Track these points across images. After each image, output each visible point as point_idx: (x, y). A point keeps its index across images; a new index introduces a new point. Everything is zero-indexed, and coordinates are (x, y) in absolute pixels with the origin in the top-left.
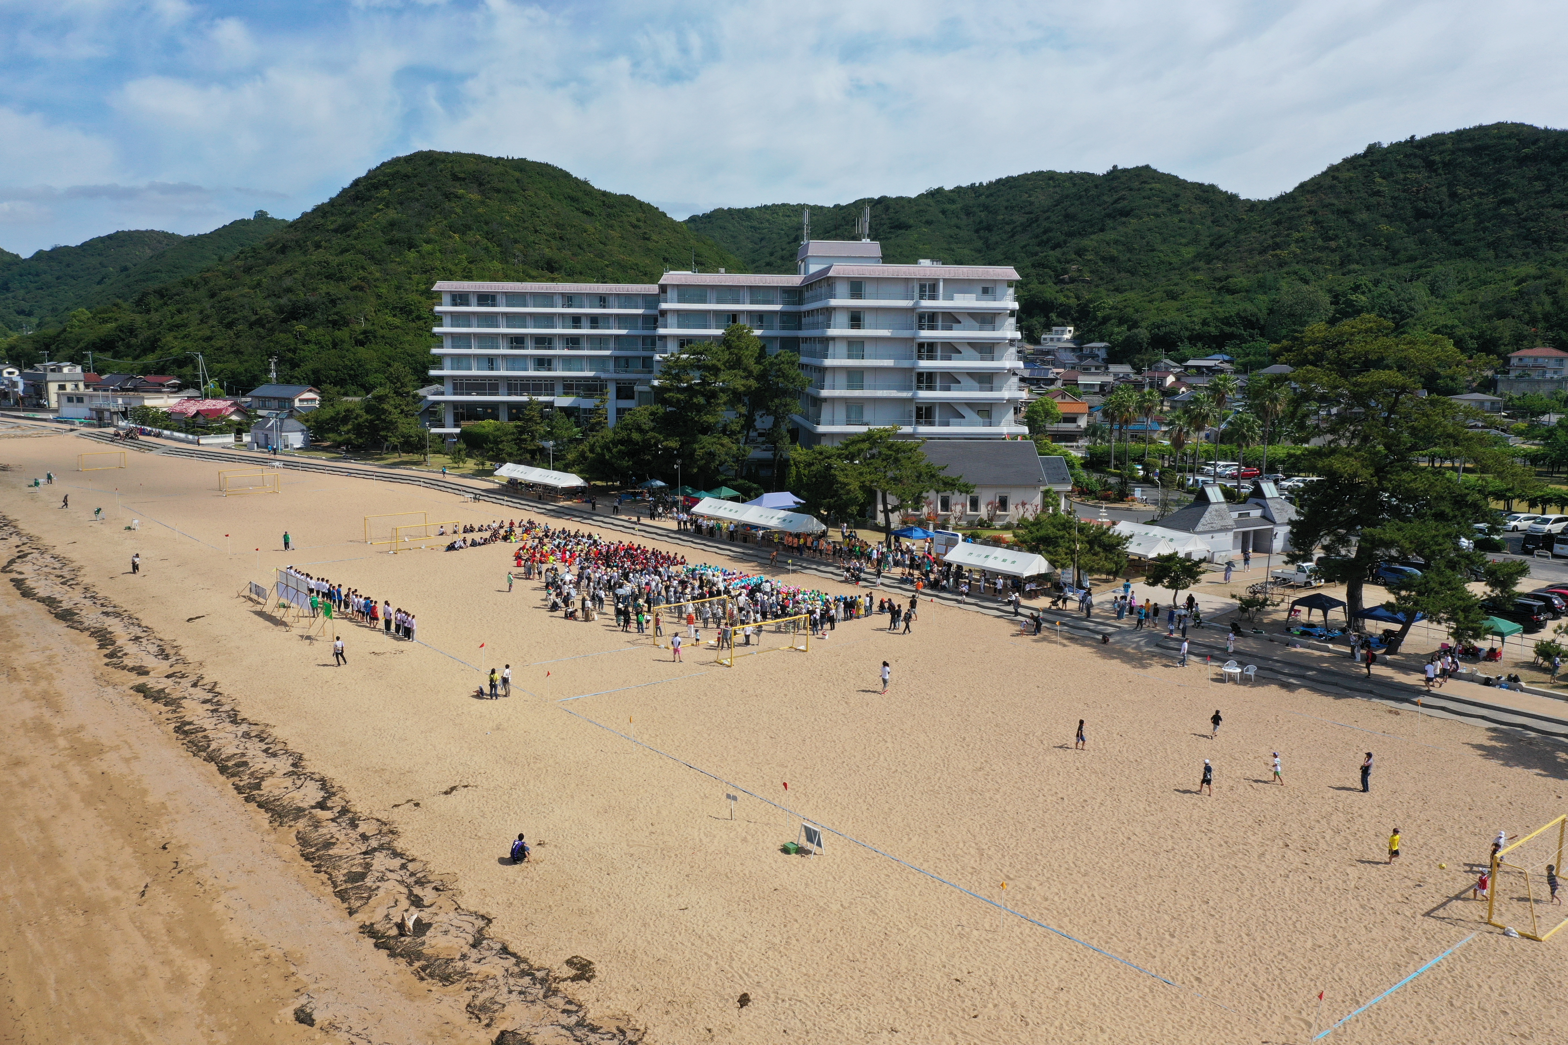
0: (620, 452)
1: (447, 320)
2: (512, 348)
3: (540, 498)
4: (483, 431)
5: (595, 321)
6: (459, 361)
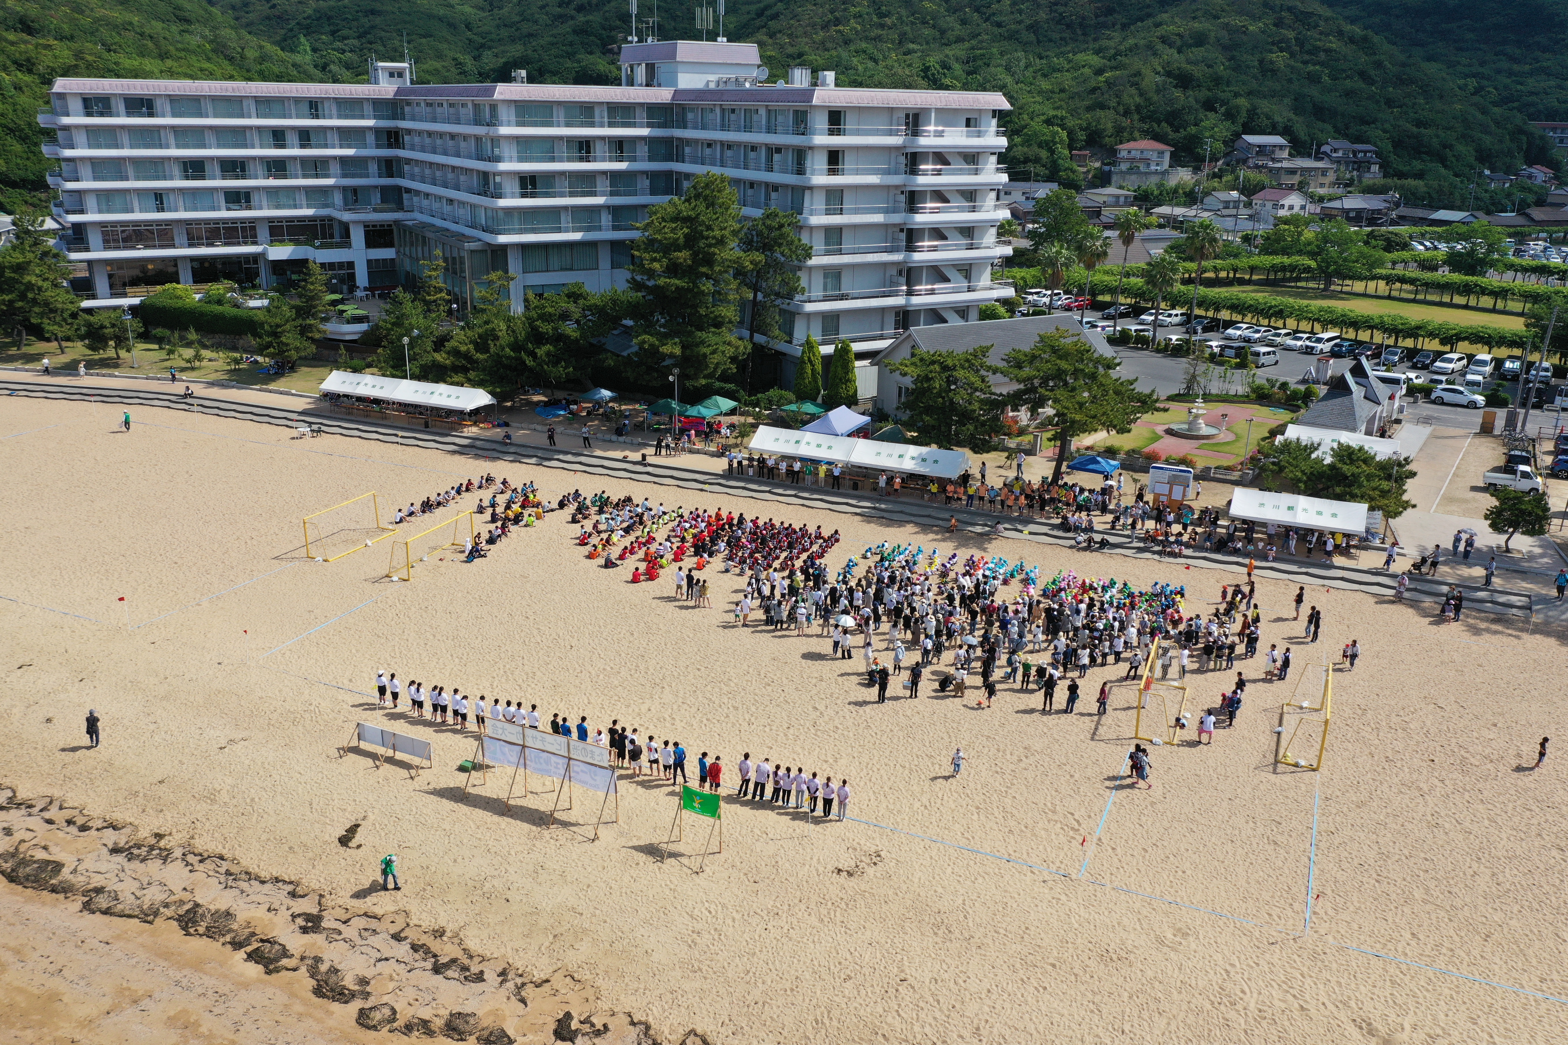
0: (548, 354)
1: (80, 138)
2: (187, 178)
3: (427, 425)
4: (180, 303)
5: (305, 137)
6: (106, 199)
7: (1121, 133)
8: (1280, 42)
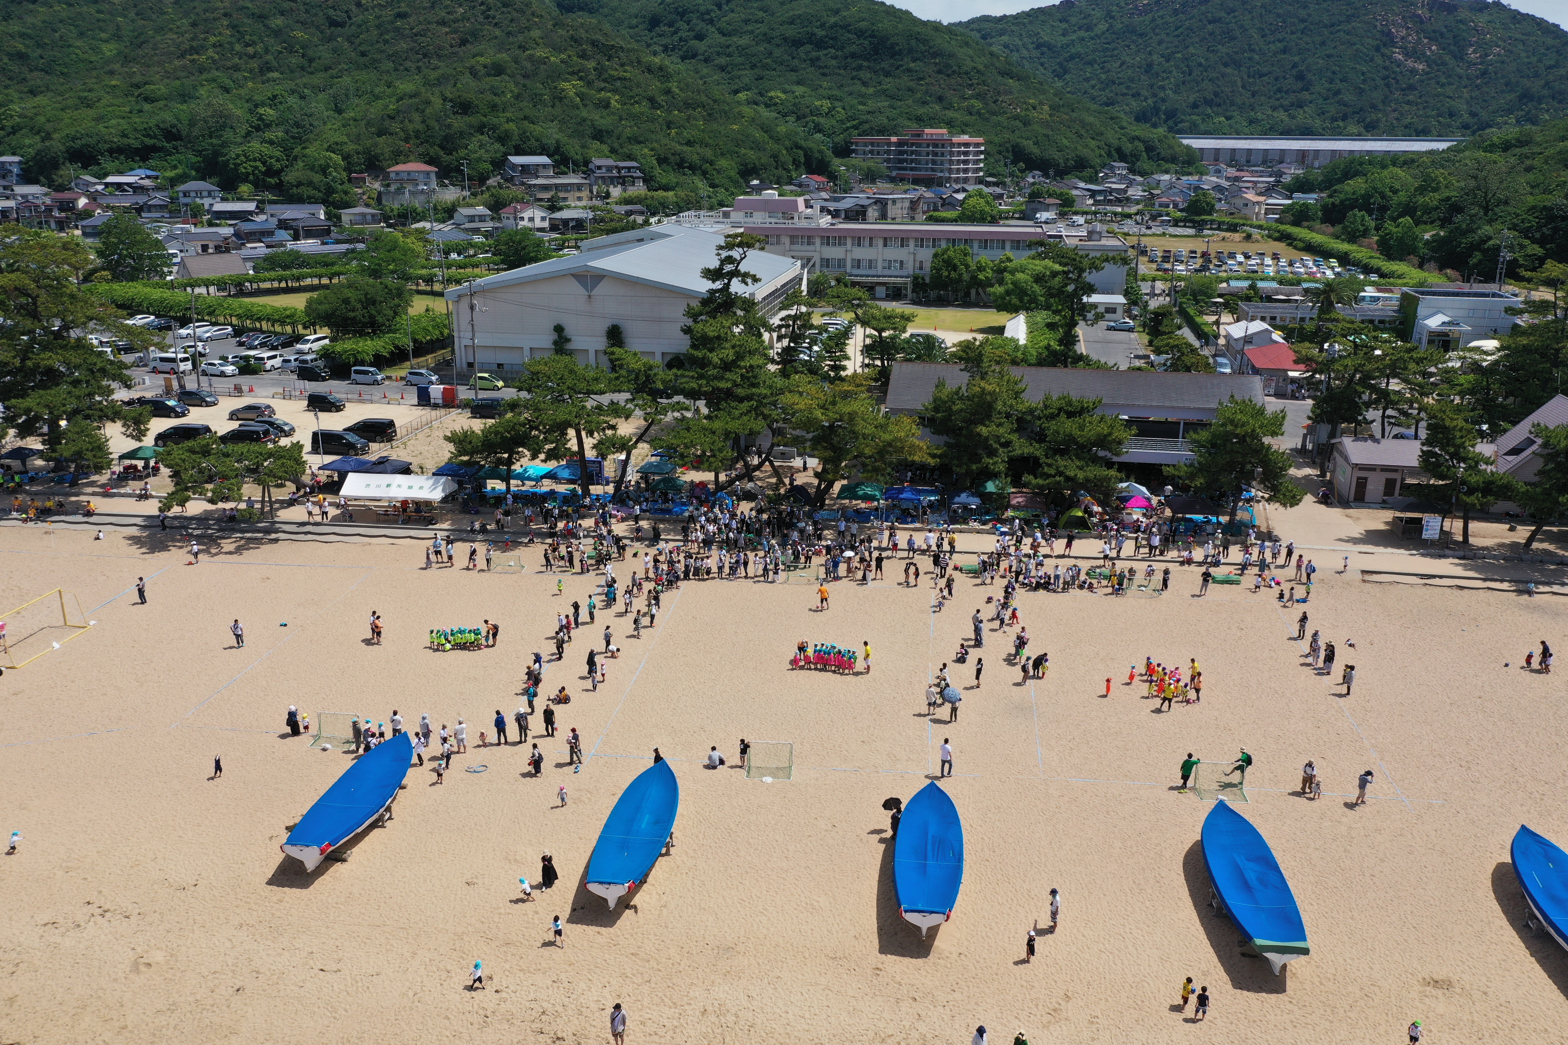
7: (398, 156)
8: (579, 71)
